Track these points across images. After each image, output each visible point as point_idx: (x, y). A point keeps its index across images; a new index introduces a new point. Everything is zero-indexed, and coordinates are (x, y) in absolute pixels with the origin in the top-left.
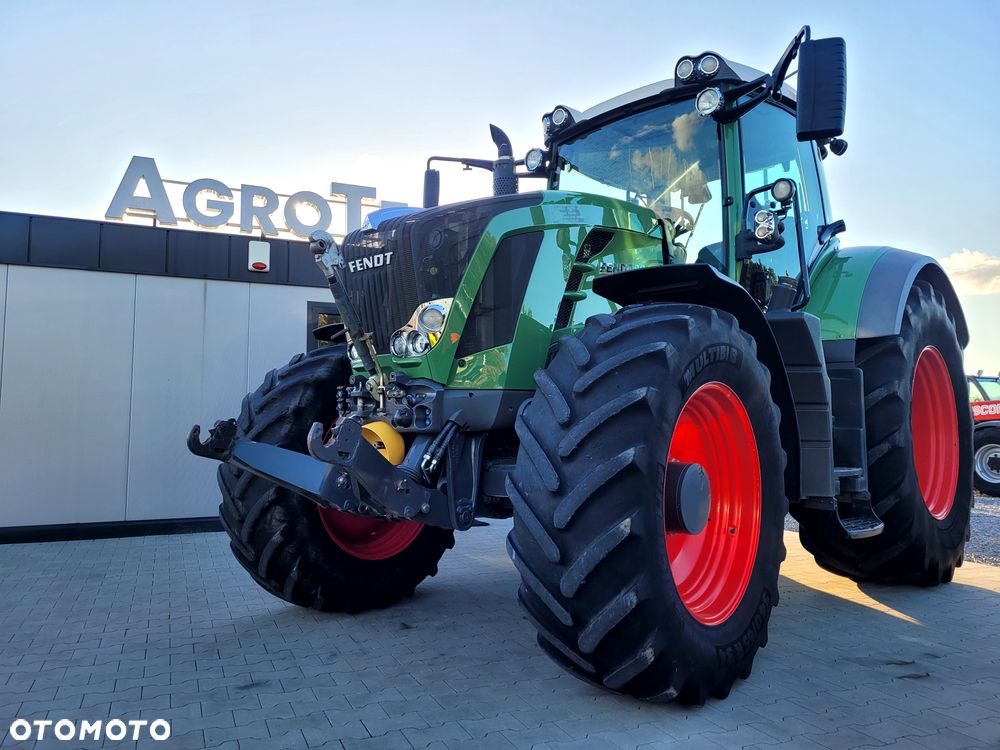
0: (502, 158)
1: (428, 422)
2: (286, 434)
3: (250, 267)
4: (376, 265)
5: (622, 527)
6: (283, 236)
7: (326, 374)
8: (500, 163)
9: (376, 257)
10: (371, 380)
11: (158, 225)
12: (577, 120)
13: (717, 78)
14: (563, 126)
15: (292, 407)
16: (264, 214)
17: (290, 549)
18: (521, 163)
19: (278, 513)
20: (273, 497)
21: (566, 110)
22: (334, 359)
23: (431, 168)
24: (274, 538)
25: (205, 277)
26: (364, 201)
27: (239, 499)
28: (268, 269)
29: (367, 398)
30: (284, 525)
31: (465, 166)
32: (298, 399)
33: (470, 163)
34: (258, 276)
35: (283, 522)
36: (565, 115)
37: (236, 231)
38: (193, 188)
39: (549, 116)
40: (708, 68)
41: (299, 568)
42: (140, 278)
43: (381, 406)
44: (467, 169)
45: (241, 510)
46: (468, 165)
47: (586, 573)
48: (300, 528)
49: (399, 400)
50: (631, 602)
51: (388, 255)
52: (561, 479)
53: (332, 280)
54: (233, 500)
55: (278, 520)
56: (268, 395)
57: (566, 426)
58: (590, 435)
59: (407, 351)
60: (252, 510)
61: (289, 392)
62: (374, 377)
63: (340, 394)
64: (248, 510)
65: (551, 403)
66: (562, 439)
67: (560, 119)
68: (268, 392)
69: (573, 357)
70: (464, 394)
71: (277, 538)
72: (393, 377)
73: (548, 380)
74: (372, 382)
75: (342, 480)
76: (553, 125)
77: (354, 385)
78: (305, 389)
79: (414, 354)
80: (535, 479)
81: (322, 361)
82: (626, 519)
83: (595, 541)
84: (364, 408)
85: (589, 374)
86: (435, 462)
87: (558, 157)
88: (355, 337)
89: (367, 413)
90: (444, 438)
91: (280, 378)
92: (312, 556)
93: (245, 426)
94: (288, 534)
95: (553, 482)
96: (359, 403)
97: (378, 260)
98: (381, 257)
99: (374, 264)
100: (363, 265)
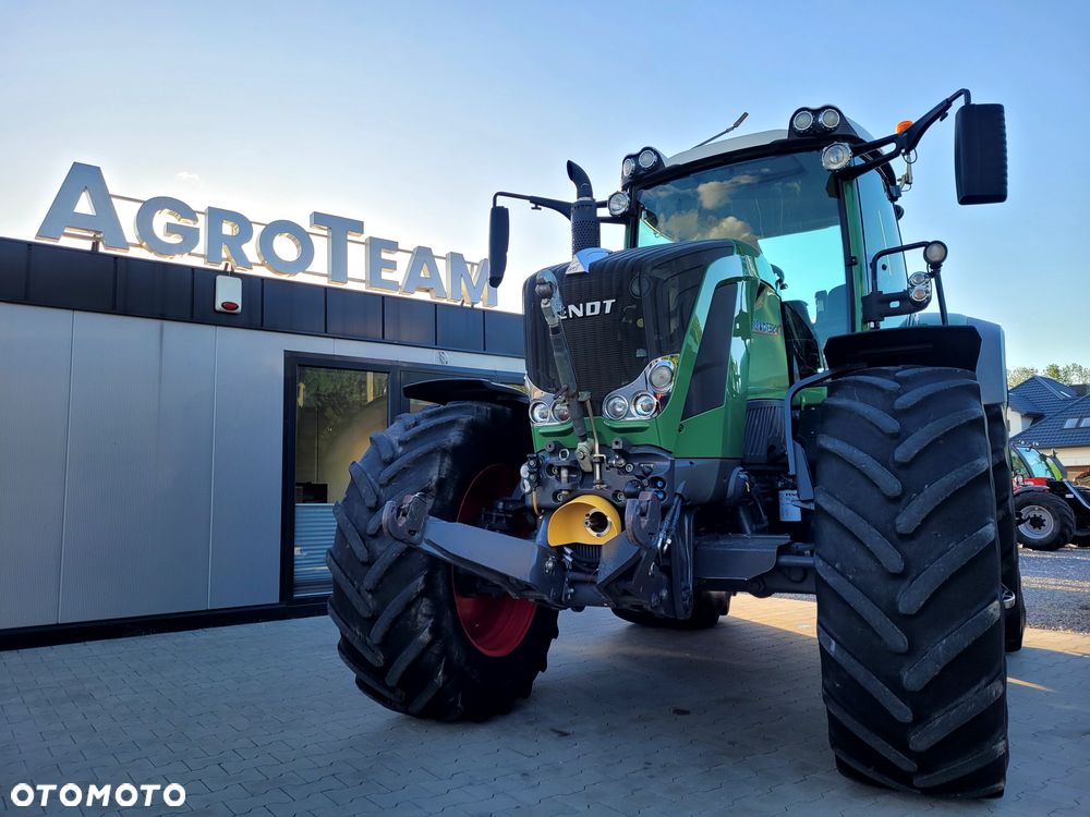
0: (581, 199)
1: (661, 496)
3: (218, 306)
4: (589, 313)
5: (991, 610)
6: (261, 272)
7: (461, 438)
8: (579, 205)
9: (589, 305)
10: (582, 447)
11: (102, 249)
12: (667, 165)
13: (837, 132)
14: (649, 170)
15: (435, 478)
17: (435, 650)
18: (603, 205)
19: (425, 606)
20: (423, 587)
21: (656, 153)
22: (464, 420)
23: (498, 205)
24: (421, 637)
25: (163, 317)
27: (370, 591)
28: (239, 310)
29: (574, 468)
30: (431, 621)
31: (534, 206)
32: (437, 468)
33: (538, 202)
34: (227, 318)
35: (429, 617)
36: (655, 157)
37: (199, 263)
39: (635, 157)
40: (828, 121)
41: (444, 671)
42: (77, 313)
43: (598, 477)
44: (536, 208)
45: (371, 604)
46: (537, 204)
47: (944, 663)
48: (444, 623)
50: (997, 692)
51: (609, 303)
52: (905, 559)
53: (556, 330)
54: (359, 593)
55: (425, 615)
56: (396, 464)
57: (896, 500)
58: (937, 510)
59: (629, 413)
60: (391, 604)
61: (424, 459)
62: (585, 443)
63: (532, 463)
64: (383, 605)
65: (867, 473)
66: (897, 514)
67: (647, 161)
68: (392, 460)
69: (872, 423)
70: (686, 463)
71: (425, 636)
72: (617, 443)
73: (851, 448)
74: (585, 450)
75: (550, 565)
76: (638, 168)
77: (554, 453)
78: (443, 457)
79: (638, 418)
80: (863, 559)
81: (451, 423)
82: (992, 602)
83: (954, 627)
84: (569, 479)
85: (909, 442)
86: (669, 541)
87: (638, 203)
88: (573, 397)
89: (575, 486)
90: (674, 515)
91: (401, 443)
92: (455, 657)
93: (372, 502)
94: (435, 630)
95: (895, 562)
96: (564, 474)
97: (593, 308)
98: (597, 304)
99: (585, 312)
100: (567, 314)
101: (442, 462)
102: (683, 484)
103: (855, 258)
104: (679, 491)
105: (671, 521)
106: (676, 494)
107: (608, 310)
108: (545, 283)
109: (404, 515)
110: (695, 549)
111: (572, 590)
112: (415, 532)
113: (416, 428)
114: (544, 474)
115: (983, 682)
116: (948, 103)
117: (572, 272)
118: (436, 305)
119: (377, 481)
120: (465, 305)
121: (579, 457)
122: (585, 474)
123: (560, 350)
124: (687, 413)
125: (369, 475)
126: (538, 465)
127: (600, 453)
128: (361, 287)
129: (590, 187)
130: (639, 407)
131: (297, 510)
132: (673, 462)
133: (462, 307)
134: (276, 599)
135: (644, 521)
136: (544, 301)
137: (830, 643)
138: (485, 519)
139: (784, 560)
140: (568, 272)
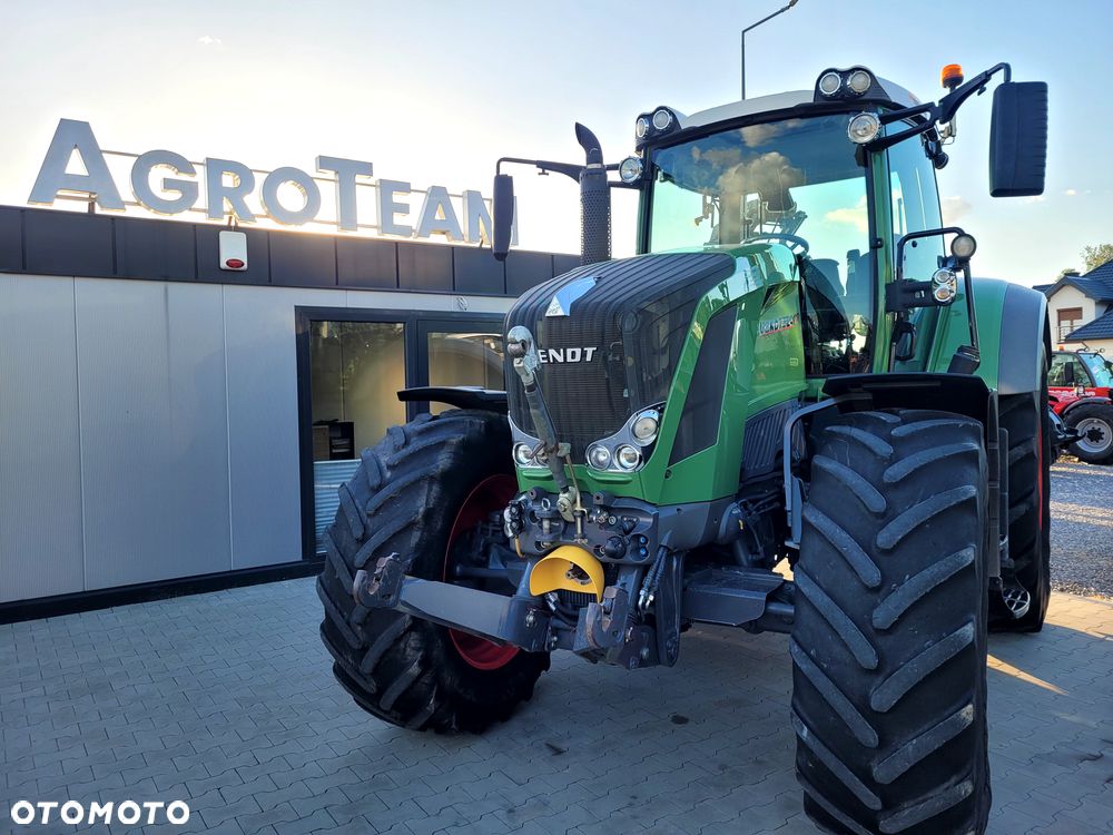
0: (590, 166)
1: (643, 552)
2: (417, 544)
3: (223, 265)
4: (569, 359)
5: (964, 714)
6: (266, 224)
7: (449, 465)
8: (588, 169)
9: (569, 351)
10: (563, 498)
11: (98, 210)
12: (684, 126)
13: (865, 97)
14: (664, 132)
15: (421, 510)
16: (236, 195)
17: (426, 680)
18: (614, 168)
19: (413, 640)
20: (410, 622)
21: (671, 113)
22: (454, 441)
23: (501, 173)
24: (410, 671)
25: (166, 279)
26: (359, 178)
27: (359, 624)
28: (245, 266)
29: (556, 516)
30: (420, 654)
31: (541, 171)
32: (425, 498)
33: (545, 166)
34: (234, 275)
35: (418, 650)
36: (670, 118)
37: (200, 218)
38: (145, 162)
39: (648, 117)
40: (858, 84)
41: (436, 700)
42: (80, 282)
43: (579, 531)
44: (543, 173)
45: (360, 636)
46: (544, 169)
47: (912, 764)
48: (435, 653)
49: (606, 525)
51: (590, 351)
52: (881, 656)
53: (531, 388)
54: (348, 624)
55: (414, 649)
56: (384, 493)
57: (876, 590)
58: (914, 606)
59: (611, 465)
60: (380, 638)
61: (410, 489)
62: (566, 495)
63: (514, 510)
64: (373, 638)
65: (848, 559)
66: (875, 606)
67: (662, 123)
68: (380, 487)
69: (858, 497)
70: (673, 511)
71: (415, 670)
72: (598, 498)
73: (834, 526)
74: (566, 502)
75: (531, 619)
76: (652, 128)
77: (537, 500)
78: (431, 484)
79: (621, 470)
80: (837, 649)
81: (441, 445)
82: (966, 705)
83: (926, 727)
84: (551, 529)
85: (893, 526)
86: (651, 598)
87: (653, 165)
88: (551, 452)
89: (557, 537)
90: (658, 568)
91: (389, 467)
92: (448, 682)
93: (359, 533)
94: (425, 663)
95: (869, 658)
96: (546, 524)
97: (574, 354)
98: (578, 351)
99: (565, 358)
100: (548, 358)
101: (430, 490)
102: (668, 535)
103: (880, 240)
104: (664, 543)
105: (654, 577)
106: (661, 546)
107: (589, 358)
108: (517, 343)
109: (378, 580)
110: (684, 589)
111: (555, 638)
112: (389, 596)
113: (404, 450)
114: (526, 520)
116: (987, 76)
117: (552, 314)
118: (453, 248)
119: (364, 509)
120: (484, 246)
121: (561, 511)
122: (567, 523)
123: (536, 407)
124: (676, 456)
125: (357, 501)
126: (521, 512)
127: (582, 506)
128: (373, 234)
129: (600, 152)
130: (623, 460)
131: (316, 468)
132: (656, 517)
133: (480, 248)
134: (300, 558)
135: (607, 621)
136: (516, 360)
137: (803, 730)
138: (482, 533)
139: (773, 607)
140: (547, 315)
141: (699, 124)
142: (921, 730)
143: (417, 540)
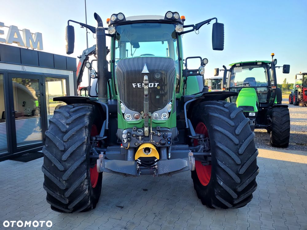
0: (99, 27)
1: (169, 143)
8: (99, 30)
12: (127, 20)
13: (177, 20)
14: (121, 21)
18: (106, 29)
19: (86, 182)
21: (123, 15)
22: (88, 114)
23: (70, 25)
30: (88, 186)
31: (81, 26)
36: (123, 17)
39: (116, 15)
40: (176, 16)
43: (151, 139)
44: (82, 27)
45: (65, 185)
46: (82, 26)
49: (160, 136)
51: (157, 84)
52: (241, 161)
53: (147, 95)
54: (60, 181)
55: (86, 185)
57: (238, 145)
59: (160, 118)
62: (147, 128)
63: (129, 134)
64: (71, 184)
66: (239, 148)
67: (121, 17)
68: (67, 131)
69: (227, 122)
71: (87, 192)
72: (158, 128)
73: (224, 130)
75: (138, 167)
76: (117, 19)
77: (136, 131)
78: (85, 129)
79: (163, 119)
80: (230, 160)
84: (142, 139)
85: (238, 129)
88: (147, 115)
89: (144, 141)
91: (67, 124)
95: (239, 161)
96: (140, 138)
97: (151, 85)
98: (153, 84)
100: (142, 86)
101: (86, 131)
103: (181, 58)
107: (156, 86)
113: (71, 118)
115: (253, 187)
116: (210, 20)
117: (144, 72)
118: (20, 48)
122: (145, 137)
123: (147, 101)
127: (152, 131)
129: (102, 23)
130: (163, 116)
132: (172, 132)
136: (146, 86)
137: (221, 183)
140: (142, 72)
141: (132, 20)
142: (249, 177)
143: (85, 148)
